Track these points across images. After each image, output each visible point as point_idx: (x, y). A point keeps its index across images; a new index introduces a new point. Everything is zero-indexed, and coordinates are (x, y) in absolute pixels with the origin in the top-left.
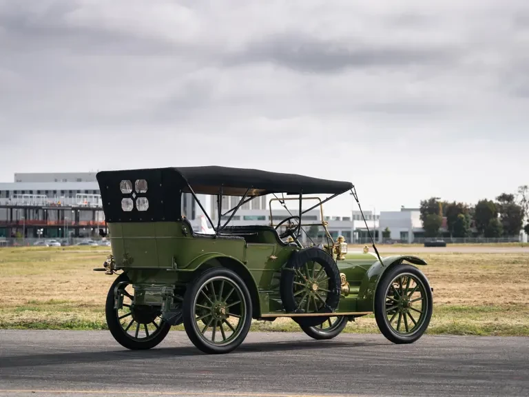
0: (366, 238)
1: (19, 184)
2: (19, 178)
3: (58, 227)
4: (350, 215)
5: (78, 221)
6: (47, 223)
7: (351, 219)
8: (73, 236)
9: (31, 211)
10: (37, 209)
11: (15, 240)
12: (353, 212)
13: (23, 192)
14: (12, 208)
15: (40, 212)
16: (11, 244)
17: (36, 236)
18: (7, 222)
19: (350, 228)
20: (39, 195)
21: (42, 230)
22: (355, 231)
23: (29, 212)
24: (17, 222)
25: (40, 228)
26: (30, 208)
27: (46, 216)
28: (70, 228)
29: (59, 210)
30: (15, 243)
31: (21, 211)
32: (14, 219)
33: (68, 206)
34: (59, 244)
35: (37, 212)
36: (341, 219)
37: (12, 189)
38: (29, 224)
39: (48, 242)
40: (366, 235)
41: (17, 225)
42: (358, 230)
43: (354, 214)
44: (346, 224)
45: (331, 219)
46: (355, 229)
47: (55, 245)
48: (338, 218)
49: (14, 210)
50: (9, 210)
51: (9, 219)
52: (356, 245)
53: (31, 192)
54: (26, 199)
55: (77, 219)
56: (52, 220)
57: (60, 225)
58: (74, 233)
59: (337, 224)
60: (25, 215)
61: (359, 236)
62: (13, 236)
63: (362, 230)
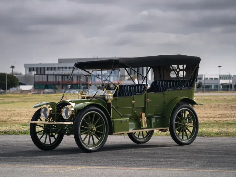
0: (226, 88)
1: (60, 64)
2: (60, 61)
3: (78, 84)
4: (218, 77)
5: (87, 81)
6: (72, 82)
7: (219, 79)
8: (84, 88)
9: (65, 77)
10: (68, 75)
11: (56, 90)
12: (220, 75)
13: (62, 68)
14: (56, 75)
15: (69, 77)
16: (55, 93)
17: (67, 88)
18: (54, 82)
19: (218, 83)
20: (70, 69)
21: (70, 86)
22: (221, 85)
23: (64, 77)
24: (59, 82)
25: (69, 85)
26: (65, 75)
27: (72, 79)
28: (83, 84)
29: (78, 76)
30: (57, 92)
31: (60, 77)
32: (57, 80)
33: (82, 74)
34: (78, 92)
35: (68, 77)
36: (214, 79)
37: (57, 66)
38: (64, 83)
39: (72, 91)
40: (226, 86)
41: (58, 83)
42: (222, 84)
43: (221, 76)
44: (216, 81)
45: (209, 79)
46: (220, 84)
47: (76, 93)
48: (212, 79)
49: (57, 76)
50: (55, 76)
51: (55, 80)
52: (221, 91)
53: (66, 68)
54: (63, 71)
55: (87, 80)
56: (75, 81)
57: (78, 83)
58: (85, 87)
59: (212, 82)
60: (62, 78)
61: (222, 87)
62: (56, 89)
63: (224, 84)
